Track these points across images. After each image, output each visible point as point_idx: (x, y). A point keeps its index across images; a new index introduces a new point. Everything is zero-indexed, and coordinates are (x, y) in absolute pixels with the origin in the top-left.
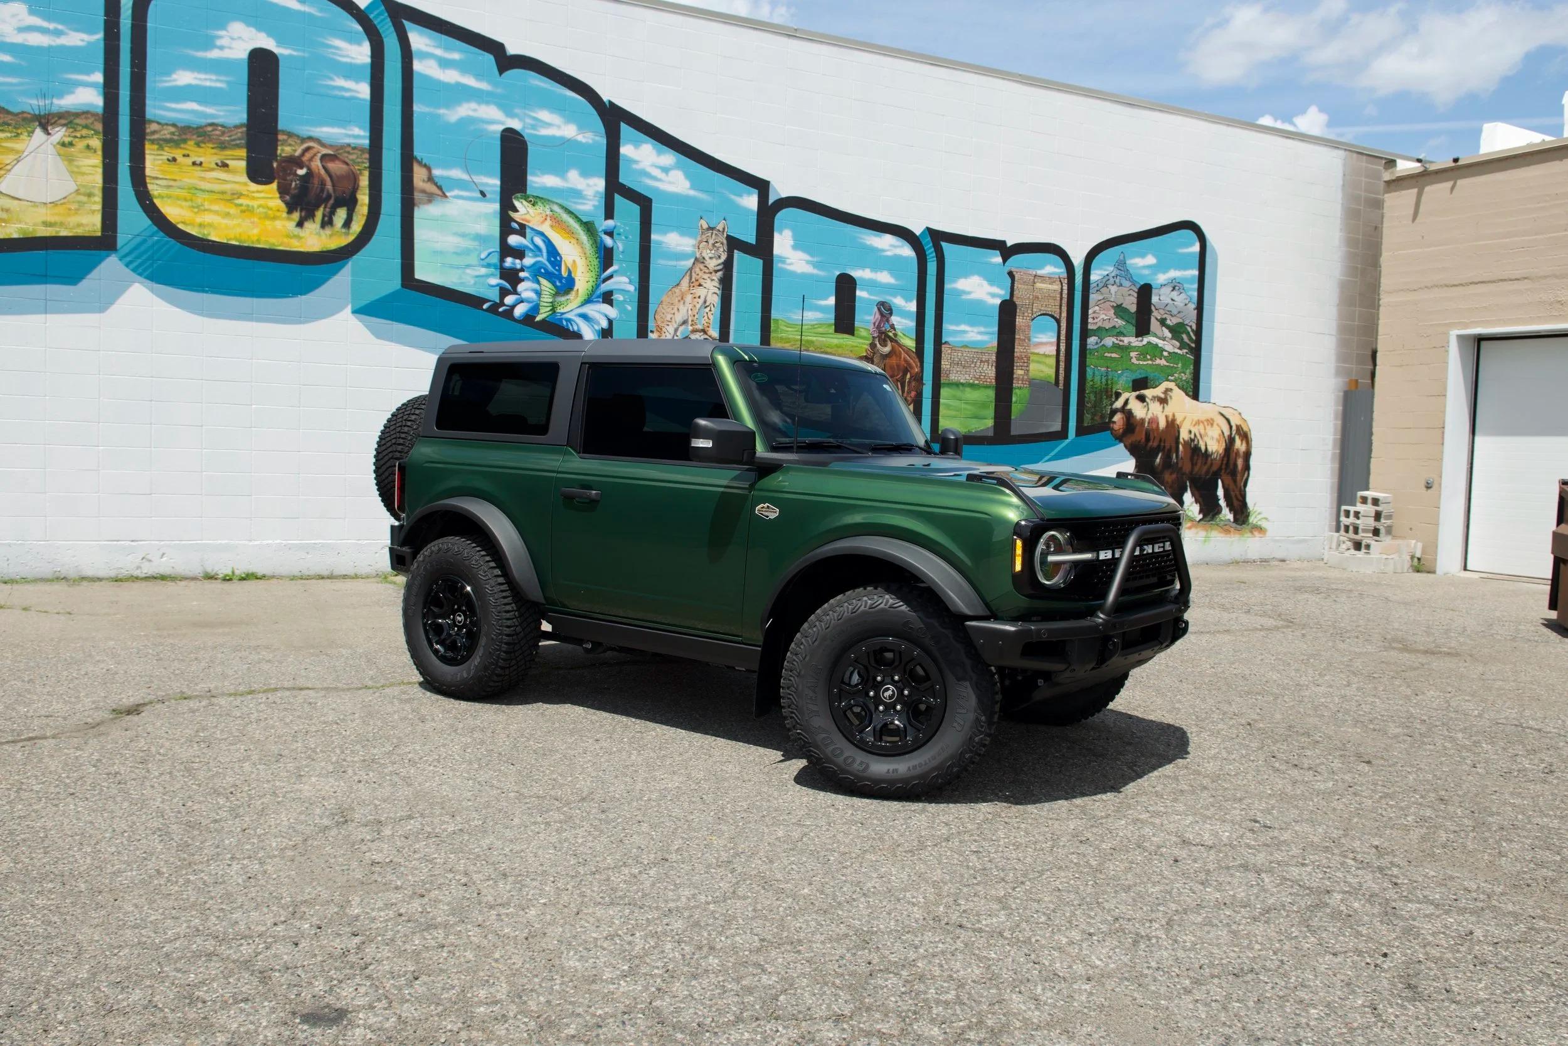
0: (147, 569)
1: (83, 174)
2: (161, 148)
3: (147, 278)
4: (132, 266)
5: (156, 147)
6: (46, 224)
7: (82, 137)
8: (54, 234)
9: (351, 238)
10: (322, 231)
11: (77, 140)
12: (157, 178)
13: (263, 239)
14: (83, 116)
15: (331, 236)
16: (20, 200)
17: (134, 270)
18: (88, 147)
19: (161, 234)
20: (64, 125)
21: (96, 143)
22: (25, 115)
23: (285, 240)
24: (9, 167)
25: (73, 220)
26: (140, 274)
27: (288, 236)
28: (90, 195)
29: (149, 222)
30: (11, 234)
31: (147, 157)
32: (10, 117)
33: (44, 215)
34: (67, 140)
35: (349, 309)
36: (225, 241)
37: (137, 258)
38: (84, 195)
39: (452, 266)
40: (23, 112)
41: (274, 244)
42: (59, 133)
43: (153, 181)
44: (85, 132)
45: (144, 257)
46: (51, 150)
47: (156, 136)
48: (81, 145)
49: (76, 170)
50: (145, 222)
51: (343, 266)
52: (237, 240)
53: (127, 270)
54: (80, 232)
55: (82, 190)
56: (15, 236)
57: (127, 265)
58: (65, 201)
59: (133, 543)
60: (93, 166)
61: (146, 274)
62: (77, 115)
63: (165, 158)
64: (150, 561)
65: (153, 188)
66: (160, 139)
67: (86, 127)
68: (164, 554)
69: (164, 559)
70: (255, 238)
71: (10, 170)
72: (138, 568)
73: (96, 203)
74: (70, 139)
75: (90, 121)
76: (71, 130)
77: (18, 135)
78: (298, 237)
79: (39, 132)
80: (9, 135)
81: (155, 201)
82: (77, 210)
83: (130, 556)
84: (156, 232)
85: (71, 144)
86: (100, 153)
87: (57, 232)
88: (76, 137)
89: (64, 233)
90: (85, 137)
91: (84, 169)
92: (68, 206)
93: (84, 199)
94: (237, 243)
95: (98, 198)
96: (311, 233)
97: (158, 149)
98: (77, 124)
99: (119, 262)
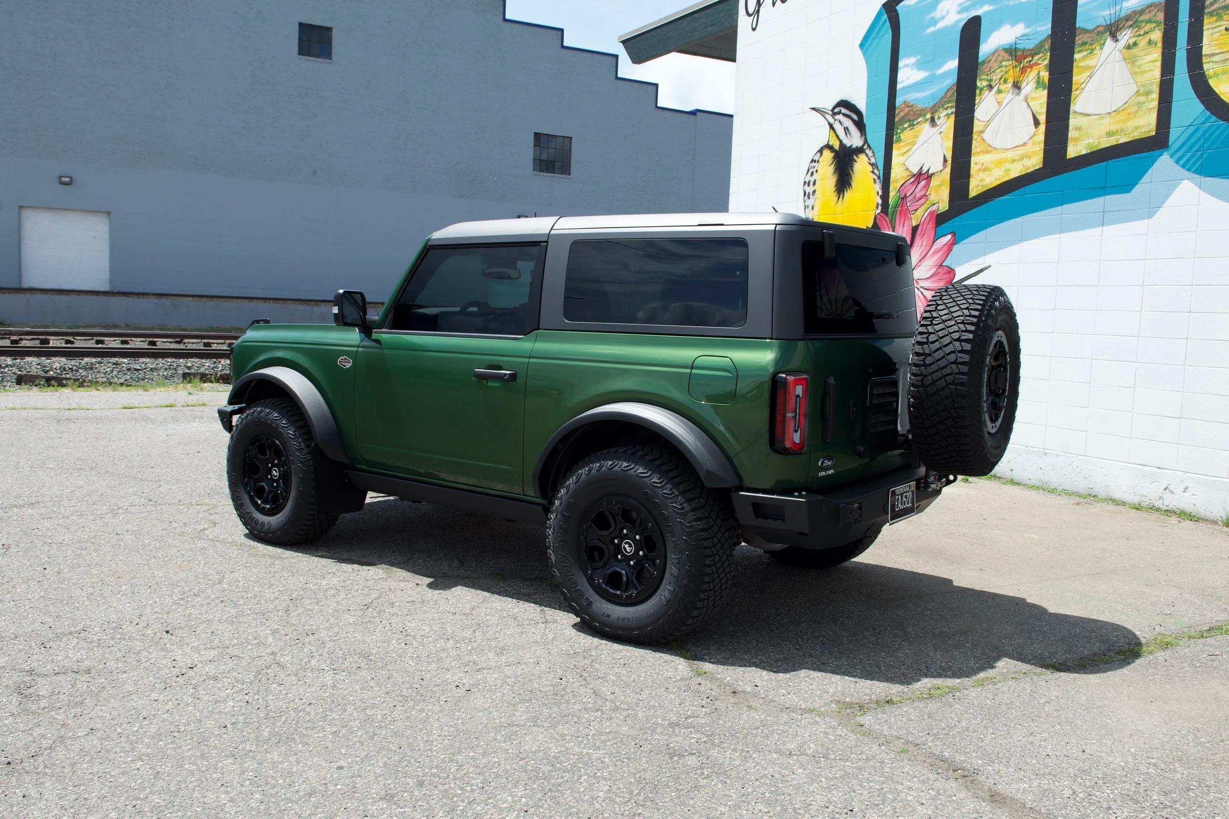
0: (1170, 502)
1: (1145, 72)
2: (1220, 18)
3: (1195, 172)
4: (1182, 162)
5: (1215, 18)
6: (1110, 134)
7: (1146, 33)
8: (1115, 143)
11: (1141, 38)
12: (1213, 55)
14: (1147, 11)
16: (1089, 115)
17: (1183, 166)
18: (1150, 42)
19: (1214, 118)
20: (1131, 26)
21: (1157, 35)
22: (1099, 29)
24: (1083, 86)
25: (1131, 124)
26: (1189, 170)
28: (1147, 93)
29: (1202, 107)
30: (1081, 151)
31: (1205, 33)
32: (1088, 35)
33: (1107, 125)
34: (1131, 41)
37: (1187, 152)
38: (1142, 95)
40: (1098, 26)
42: (1126, 36)
43: (1209, 60)
44: (1148, 27)
45: (1194, 149)
46: (1118, 57)
47: (1216, 6)
48: (1143, 42)
49: (1137, 70)
50: (1198, 107)
53: (1178, 168)
54: (1137, 135)
55: (1142, 90)
56: (1084, 152)
57: (1178, 162)
58: (1127, 105)
59: (1159, 471)
60: (1153, 62)
61: (1193, 170)
62: (1142, 12)
63: (1224, 28)
64: (1173, 493)
65: (1208, 67)
66: (1219, 8)
67: (1149, 21)
68: (1186, 488)
69: (1186, 494)
71: (1084, 88)
72: (1161, 498)
73: (1153, 102)
74: (1134, 40)
75: (1153, 13)
76: (1136, 29)
77: (1092, 50)
79: (1109, 42)
80: (1085, 53)
81: (1212, 82)
82: (1136, 112)
83: (1154, 484)
84: (1209, 118)
85: (1135, 44)
86: (1160, 45)
87: (1117, 140)
88: (1140, 35)
89: (1123, 140)
90: (1148, 32)
91: (1144, 68)
92: (1129, 111)
93: (1142, 99)
95: (1155, 96)
97: (1217, 21)
98: (1142, 21)
99: (1170, 159)
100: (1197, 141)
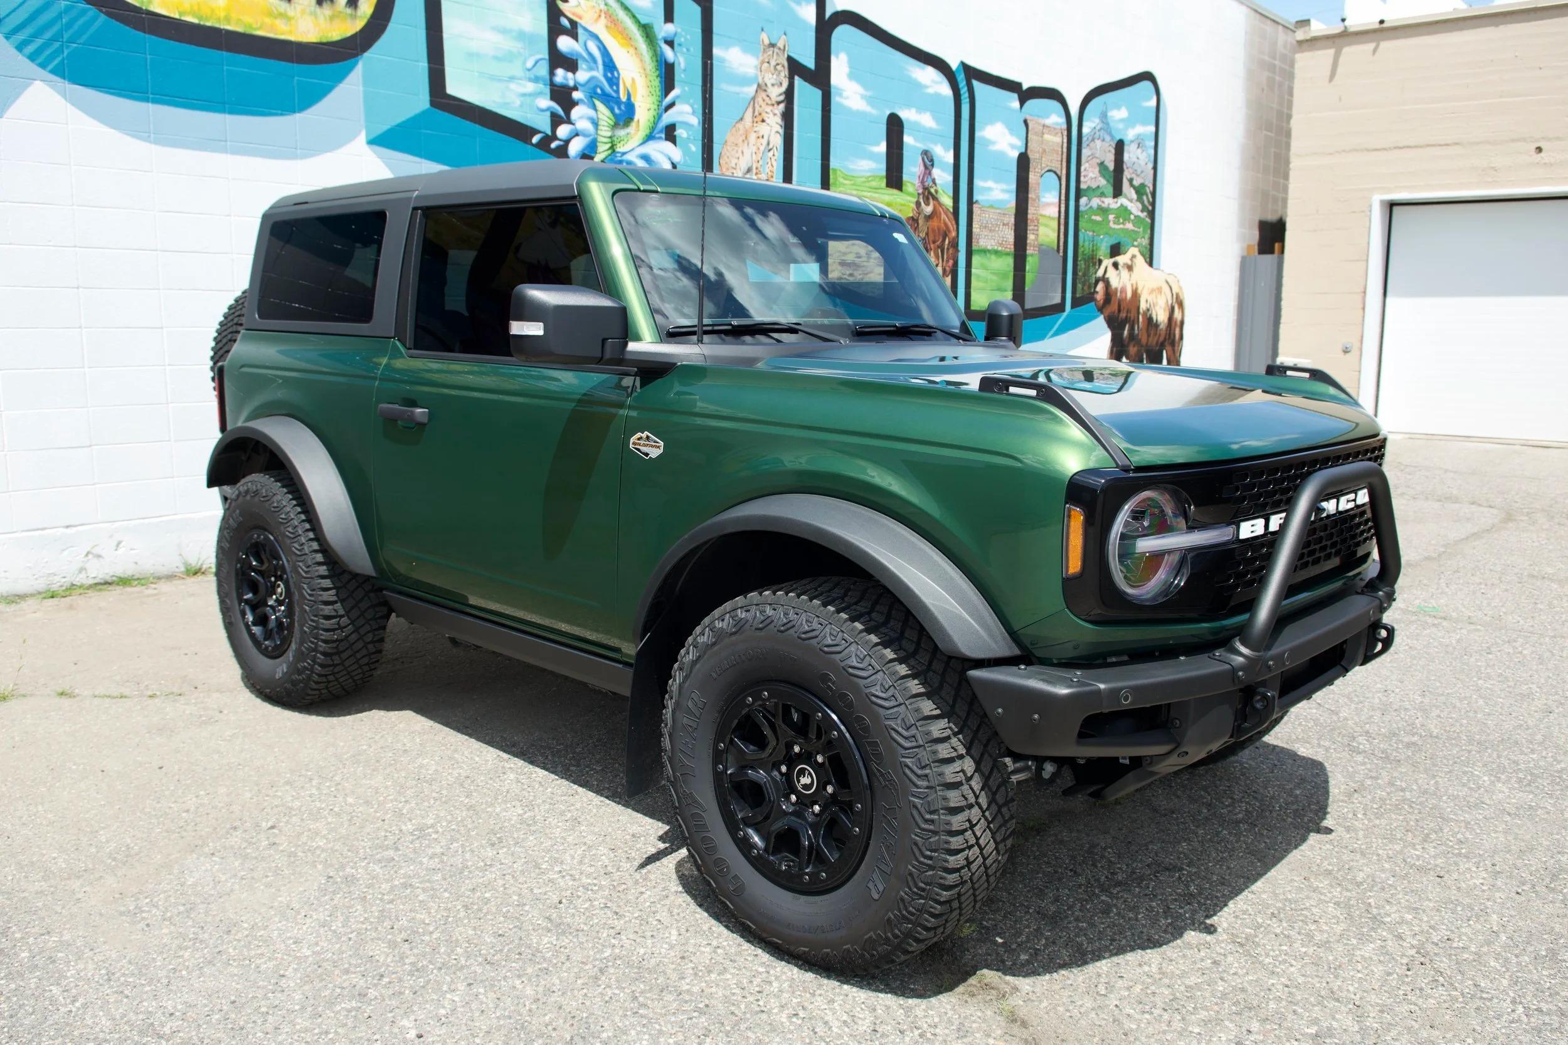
0: (98, 571)
3: (59, 72)
4: (31, 48)
9: (359, 25)
10: (318, 10)
13: (234, 16)
15: (332, 18)
17: (32, 58)
23: (268, 20)
26: (43, 66)
27: (270, 14)
35: (362, 138)
36: (177, 16)
37: (35, 36)
39: (493, 78)
41: (251, 27)
45: (48, 35)
51: (350, 70)
52: (194, 15)
53: (20, 57)
57: (20, 48)
59: (69, 531)
61: (50, 67)
64: (99, 556)
68: (119, 543)
69: (121, 551)
70: (222, 14)
72: (82, 570)
78: (283, 16)
83: (66, 553)
94: (196, 21)
96: (303, 12)
99: (4, 42)
100: (51, 23)
